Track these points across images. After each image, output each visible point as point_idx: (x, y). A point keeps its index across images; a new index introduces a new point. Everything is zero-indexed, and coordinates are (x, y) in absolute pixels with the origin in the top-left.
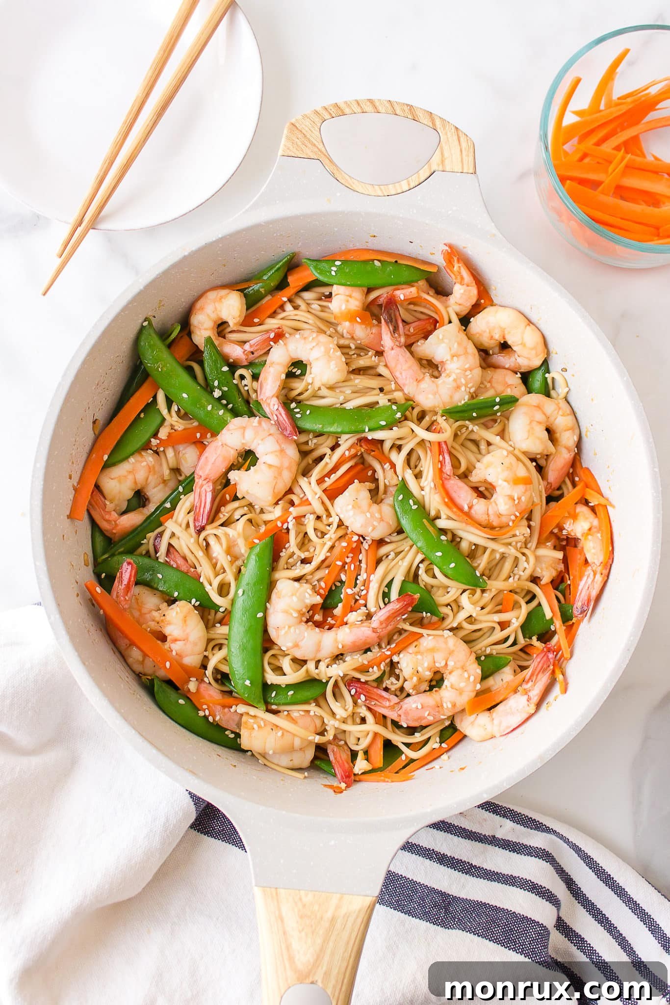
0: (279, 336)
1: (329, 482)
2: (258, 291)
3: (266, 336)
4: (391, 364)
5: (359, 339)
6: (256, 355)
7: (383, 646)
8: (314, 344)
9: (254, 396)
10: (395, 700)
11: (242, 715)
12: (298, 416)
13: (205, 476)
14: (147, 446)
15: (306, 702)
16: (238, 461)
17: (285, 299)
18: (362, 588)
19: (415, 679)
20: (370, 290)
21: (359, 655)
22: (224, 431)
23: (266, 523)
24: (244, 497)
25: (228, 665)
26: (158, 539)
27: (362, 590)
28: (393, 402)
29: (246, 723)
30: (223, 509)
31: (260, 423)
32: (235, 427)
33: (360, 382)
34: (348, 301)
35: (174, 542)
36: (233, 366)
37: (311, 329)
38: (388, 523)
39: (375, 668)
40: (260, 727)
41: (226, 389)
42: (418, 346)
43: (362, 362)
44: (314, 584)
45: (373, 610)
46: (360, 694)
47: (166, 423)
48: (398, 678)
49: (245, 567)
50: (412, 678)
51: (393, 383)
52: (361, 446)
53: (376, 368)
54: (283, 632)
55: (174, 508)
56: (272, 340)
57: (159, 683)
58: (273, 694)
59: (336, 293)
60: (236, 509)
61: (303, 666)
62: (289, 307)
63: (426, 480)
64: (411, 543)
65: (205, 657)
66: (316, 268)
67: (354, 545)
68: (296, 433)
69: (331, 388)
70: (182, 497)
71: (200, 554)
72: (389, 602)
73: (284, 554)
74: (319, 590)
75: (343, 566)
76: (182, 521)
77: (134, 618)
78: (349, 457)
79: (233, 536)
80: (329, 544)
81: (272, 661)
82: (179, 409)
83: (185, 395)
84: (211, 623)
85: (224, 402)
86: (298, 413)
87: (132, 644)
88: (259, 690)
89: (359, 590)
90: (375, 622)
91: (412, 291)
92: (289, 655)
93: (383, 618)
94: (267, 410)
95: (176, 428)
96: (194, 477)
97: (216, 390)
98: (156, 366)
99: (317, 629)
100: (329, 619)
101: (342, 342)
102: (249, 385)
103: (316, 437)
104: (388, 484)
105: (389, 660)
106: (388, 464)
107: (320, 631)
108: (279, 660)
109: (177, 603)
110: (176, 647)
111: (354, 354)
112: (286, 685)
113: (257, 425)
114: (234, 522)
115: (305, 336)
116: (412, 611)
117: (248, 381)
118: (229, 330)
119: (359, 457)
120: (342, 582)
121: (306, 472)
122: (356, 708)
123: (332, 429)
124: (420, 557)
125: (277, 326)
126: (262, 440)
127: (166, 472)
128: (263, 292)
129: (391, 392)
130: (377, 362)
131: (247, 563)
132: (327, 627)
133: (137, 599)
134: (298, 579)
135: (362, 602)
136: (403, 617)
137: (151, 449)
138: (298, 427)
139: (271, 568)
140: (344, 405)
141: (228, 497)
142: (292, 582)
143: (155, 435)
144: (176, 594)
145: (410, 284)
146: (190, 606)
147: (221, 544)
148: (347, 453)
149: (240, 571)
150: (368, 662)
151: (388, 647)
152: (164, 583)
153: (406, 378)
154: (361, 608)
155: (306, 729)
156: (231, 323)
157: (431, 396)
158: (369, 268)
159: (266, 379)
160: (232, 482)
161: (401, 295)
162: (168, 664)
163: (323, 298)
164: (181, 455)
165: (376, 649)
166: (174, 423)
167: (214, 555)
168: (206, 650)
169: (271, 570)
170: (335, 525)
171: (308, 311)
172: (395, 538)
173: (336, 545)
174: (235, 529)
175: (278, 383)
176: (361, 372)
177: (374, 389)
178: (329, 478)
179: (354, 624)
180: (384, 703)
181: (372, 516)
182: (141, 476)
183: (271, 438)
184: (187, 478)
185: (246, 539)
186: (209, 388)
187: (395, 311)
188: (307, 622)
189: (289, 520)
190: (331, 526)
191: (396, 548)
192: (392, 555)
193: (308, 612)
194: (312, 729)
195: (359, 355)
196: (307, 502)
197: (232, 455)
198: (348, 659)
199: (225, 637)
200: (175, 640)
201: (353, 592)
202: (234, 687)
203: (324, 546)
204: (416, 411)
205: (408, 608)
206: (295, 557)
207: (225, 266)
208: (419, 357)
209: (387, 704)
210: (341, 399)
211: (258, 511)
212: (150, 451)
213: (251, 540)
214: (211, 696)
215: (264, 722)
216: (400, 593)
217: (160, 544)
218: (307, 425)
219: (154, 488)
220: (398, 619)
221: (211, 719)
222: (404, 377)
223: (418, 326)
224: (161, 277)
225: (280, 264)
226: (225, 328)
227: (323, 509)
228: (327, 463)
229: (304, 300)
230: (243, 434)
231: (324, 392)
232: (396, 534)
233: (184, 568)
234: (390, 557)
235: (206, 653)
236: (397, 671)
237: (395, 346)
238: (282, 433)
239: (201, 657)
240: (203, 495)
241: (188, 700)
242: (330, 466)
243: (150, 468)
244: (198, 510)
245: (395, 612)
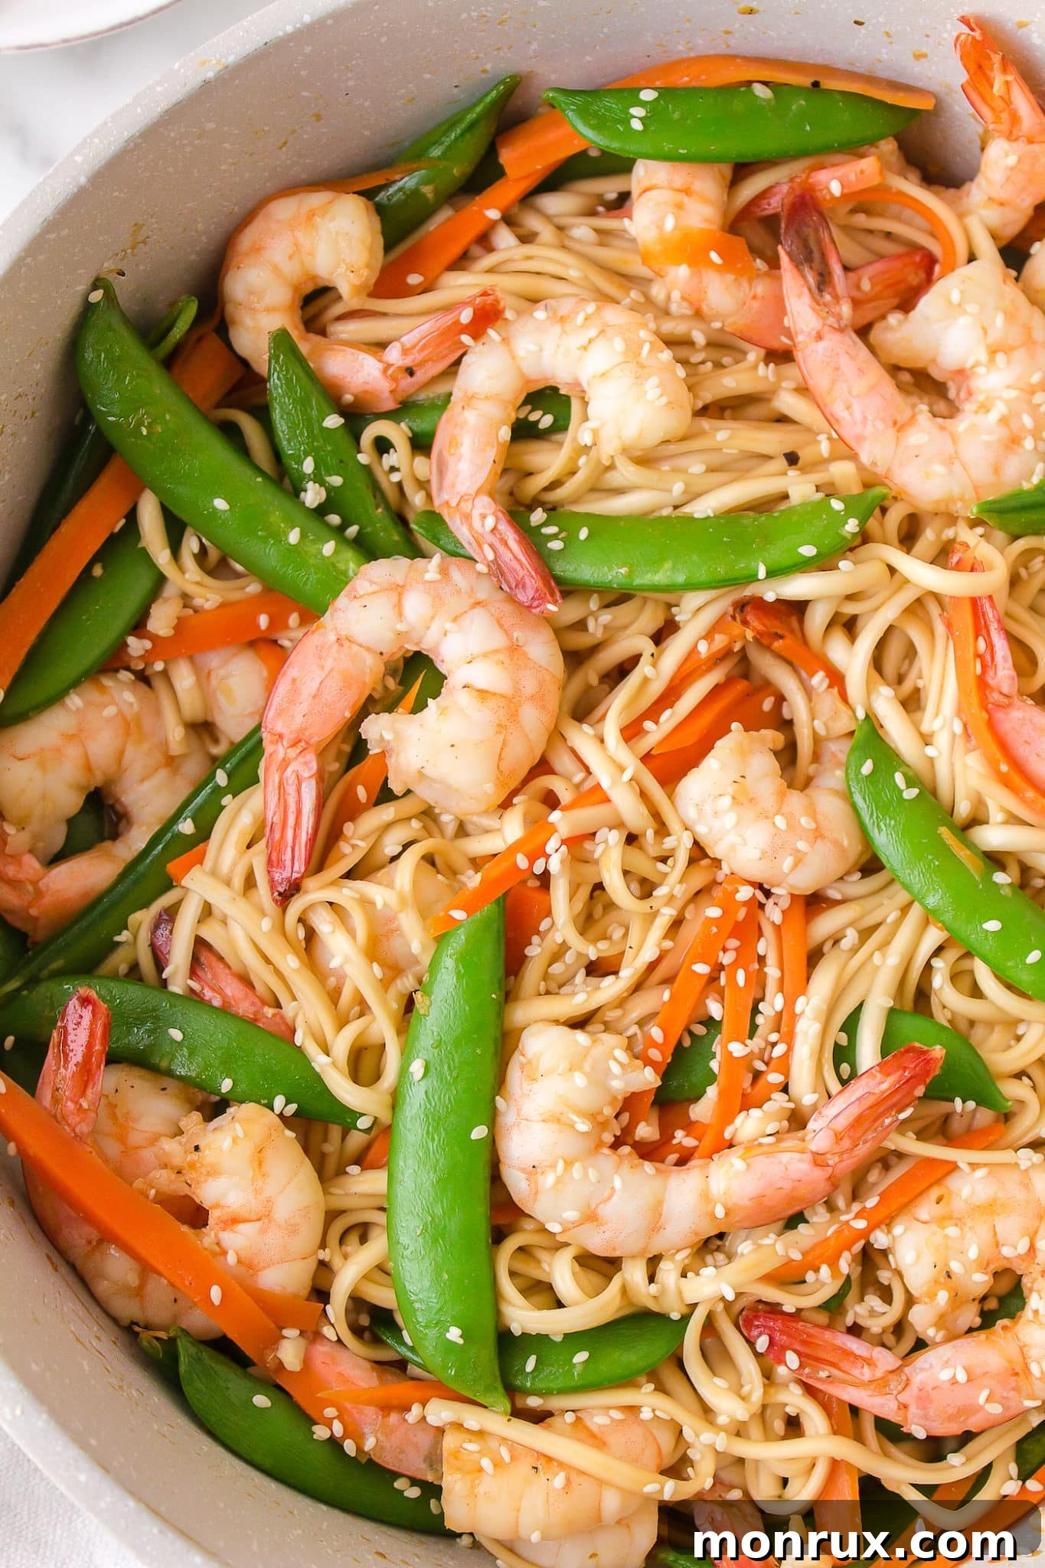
0: (487, 316)
1: (655, 733)
2: (415, 193)
3: (449, 319)
4: (820, 381)
5: (717, 316)
6: (421, 376)
7: (841, 1203)
8: (592, 333)
9: (417, 499)
10: (886, 1360)
11: (440, 1431)
12: (556, 545)
13: (293, 736)
14: (114, 661)
15: (627, 1382)
16: (386, 688)
17: (493, 214)
18: (774, 1037)
19: (943, 1297)
20: (742, 170)
21: (772, 1236)
22: (342, 601)
23: (476, 863)
24: (409, 792)
25: (393, 1286)
26: (163, 932)
27: (774, 1045)
28: (829, 490)
29: (456, 1453)
30: (349, 828)
31: (444, 571)
32: (374, 588)
33: (730, 438)
34: (680, 206)
35: (211, 933)
36: (356, 416)
37: (577, 295)
38: (837, 843)
39: (825, 1270)
40: (498, 1464)
41: (336, 481)
42: (890, 328)
43: (732, 382)
44: (630, 1032)
45: (808, 1099)
46: (784, 1348)
47: (169, 591)
48: (886, 1295)
49: (428, 994)
50: (932, 1296)
51: (822, 438)
52: (745, 623)
53: (769, 400)
54: (549, 1180)
55: (204, 834)
56: (465, 329)
57: (192, 1350)
58: (530, 1365)
59: (646, 184)
60: (389, 826)
61: (610, 1279)
62: (504, 238)
63: (937, 714)
64: (903, 897)
65: (322, 1264)
66: (584, 113)
67: (741, 914)
68: (552, 594)
69: (646, 460)
70: (227, 800)
71: (290, 963)
72: (853, 1075)
73: (539, 950)
74: (645, 1050)
75: (713, 979)
76: (232, 870)
77: (106, 1161)
78: (709, 658)
79: (385, 905)
80: (668, 914)
81: (522, 1267)
82: (202, 546)
83: (220, 504)
84: (331, 1164)
85: (335, 519)
86: (555, 537)
87: (107, 1237)
88: (487, 1353)
89: (763, 1045)
90: (819, 1134)
91: (865, 170)
92: (566, 1245)
93: (842, 1123)
94: (462, 533)
95: (198, 602)
96: (261, 740)
97: (310, 485)
98: (132, 420)
99: (648, 1167)
100: (679, 1134)
101: (669, 327)
102: (405, 469)
103: (607, 606)
104: (822, 732)
105: (860, 1244)
106: (821, 674)
107: (657, 1170)
108: (538, 1262)
109: (230, 1110)
110: (237, 1242)
111: (703, 362)
112: (566, 1335)
113: (438, 577)
114: (383, 866)
115: (563, 312)
116: (927, 1097)
117: (401, 455)
118: (338, 309)
119: (735, 660)
120: (709, 1022)
121: (583, 710)
122: (772, 1391)
123: (660, 576)
124: (933, 937)
125: (476, 291)
126: (455, 620)
127: (175, 734)
128: (430, 196)
129: (821, 463)
130: (772, 378)
131: (431, 983)
132: (673, 1157)
133: (113, 1106)
134: (579, 1023)
135: (774, 1078)
136: (902, 1116)
137: (128, 669)
138: (559, 581)
139: (503, 994)
140: (687, 509)
141: (361, 793)
142: (567, 1029)
143: (138, 627)
144: (226, 1085)
145: (854, 149)
146: (271, 1118)
147: (351, 932)
148: (703, 648)
149: (409, 1005)
150: (804, 1254)
151: (856, 1207)
152: (191, 1054)
153: (865, 418)
154: (773, 1096)
155: (634, 1461)
156: (344, 289)
157: (939, 469)
158: (738, 105)
159: (454, 443)
160: (374, 750)
161: (833, 184)
162: (216, 1293)
163: (601, 209)
164: (214, 682)
165: (819, 1216)
166: (191, 589)
167: (334, 963)
168: (323, 1245)
169: (502, 998)
170: (682, 857)
171: (563, 247)
172: (856, 886)
173: (687, 916)
174: (390, 885)
175: (492, 454)
176: (727, 413)
177: (768, 458)
178: (657, 722)
179: (753, 1146)
180: (856, 1372)
181: (792, 824)
182: (102, 746)
183: (478, 612)
184: (235, 747)
185: (424, 913)
186: (287, 481)
187: (816, 231)
188: (615, 1145)
189: (550, 847)
190: (670, 862)
191: (862, 917)
192: (851, 937)
193: (617, 1117)
194: (650, 1458)
195: (719, 365)
196: (597, 795)
197: (369, 670)
198: (744, 1247)
199: (379, 1203)
200: (234, 1221)
201: (746, 1051)
202: (412, 1349)
203: (652, 922)
204: (896, 515)
205: (914, 1088)
206: (569, 957)
207: (318, 117)
208: (893, 362)
209: (867, 1373)
210: (678, 488)
211: (451, 829)
212: (125, 676)
213: (442, 914)
214: (344, 1379)
215: (511, 1450)
216: (886, 1048)
217: (169, 939)
218: (584, 570)
219: (142, 781)
220: (887, 1121)
221: (349, 1447)
222: (858, 415)
223: (883, 273)
224: (137, 146)
225: (478, 109)
226: (326, 308)
227: (646, 811)
228: (646, 681)
229: (548, 218)
230: (399, 607)
231: (626, 473)
232: (859, 875)
233: (245, 1008)
234: (846, 944)
235: (325, 1255)
236: (884, 1276)
237: (826, 329)
238: (512, 599)
239: (311, 1265)
240: (291, 790)
241: (281, 1395)
242: (657, 688)
243: (129, 724)
244: (277, 836)
245: (877, 1104)
